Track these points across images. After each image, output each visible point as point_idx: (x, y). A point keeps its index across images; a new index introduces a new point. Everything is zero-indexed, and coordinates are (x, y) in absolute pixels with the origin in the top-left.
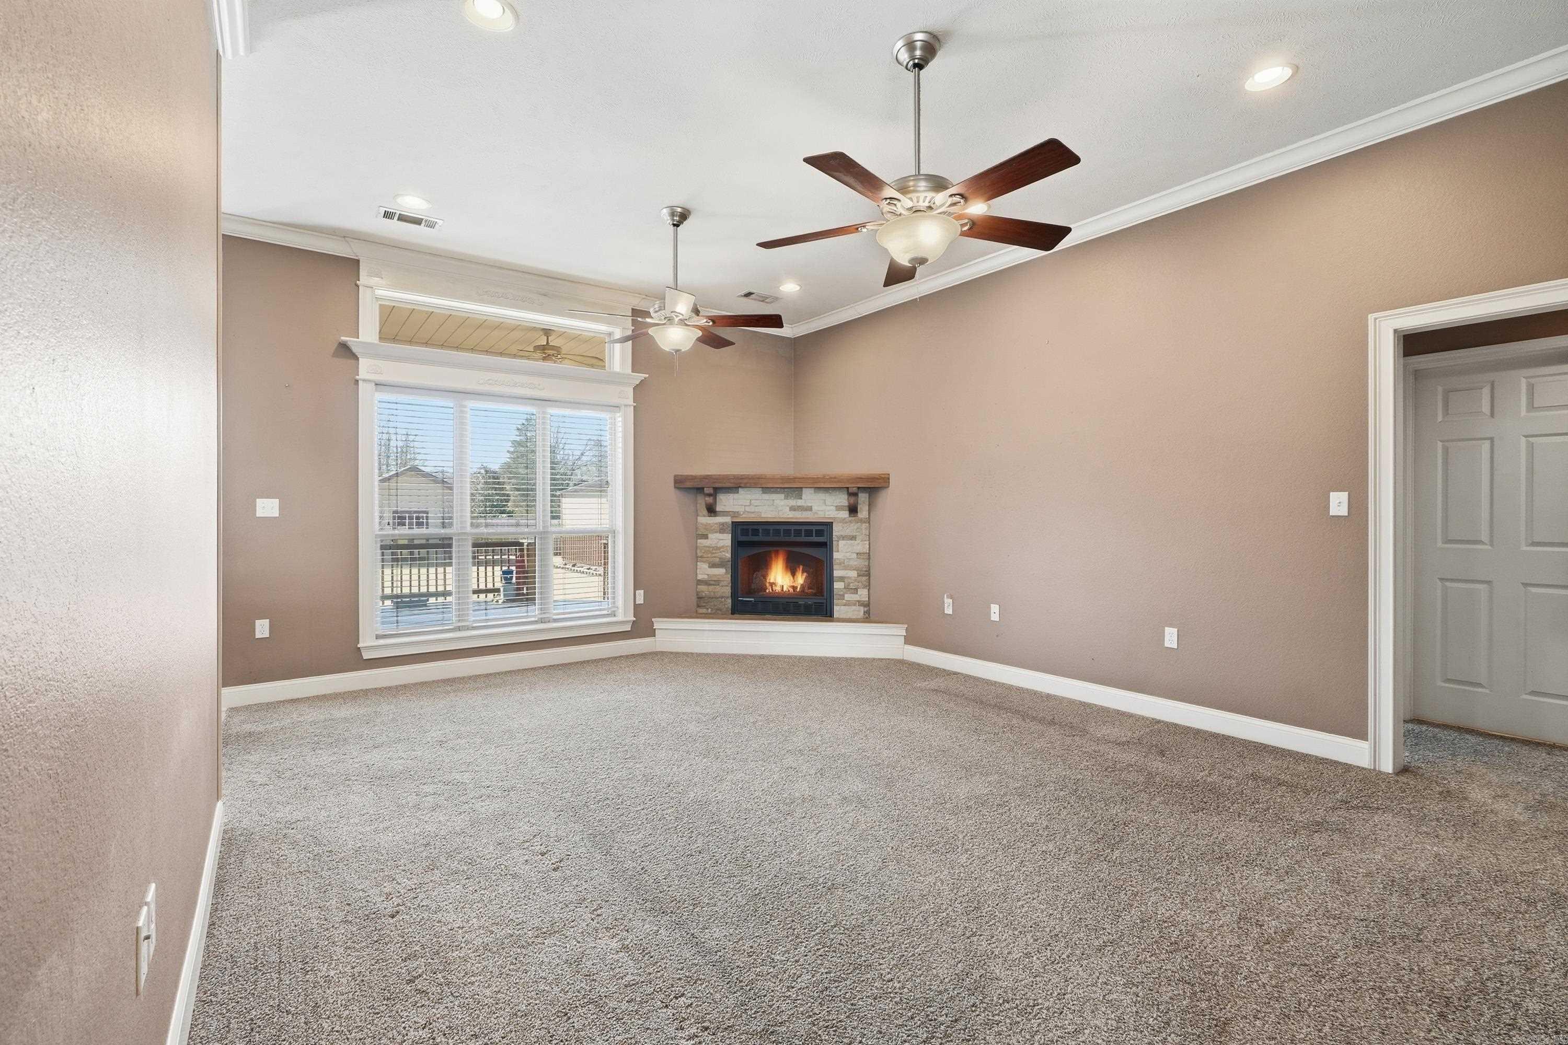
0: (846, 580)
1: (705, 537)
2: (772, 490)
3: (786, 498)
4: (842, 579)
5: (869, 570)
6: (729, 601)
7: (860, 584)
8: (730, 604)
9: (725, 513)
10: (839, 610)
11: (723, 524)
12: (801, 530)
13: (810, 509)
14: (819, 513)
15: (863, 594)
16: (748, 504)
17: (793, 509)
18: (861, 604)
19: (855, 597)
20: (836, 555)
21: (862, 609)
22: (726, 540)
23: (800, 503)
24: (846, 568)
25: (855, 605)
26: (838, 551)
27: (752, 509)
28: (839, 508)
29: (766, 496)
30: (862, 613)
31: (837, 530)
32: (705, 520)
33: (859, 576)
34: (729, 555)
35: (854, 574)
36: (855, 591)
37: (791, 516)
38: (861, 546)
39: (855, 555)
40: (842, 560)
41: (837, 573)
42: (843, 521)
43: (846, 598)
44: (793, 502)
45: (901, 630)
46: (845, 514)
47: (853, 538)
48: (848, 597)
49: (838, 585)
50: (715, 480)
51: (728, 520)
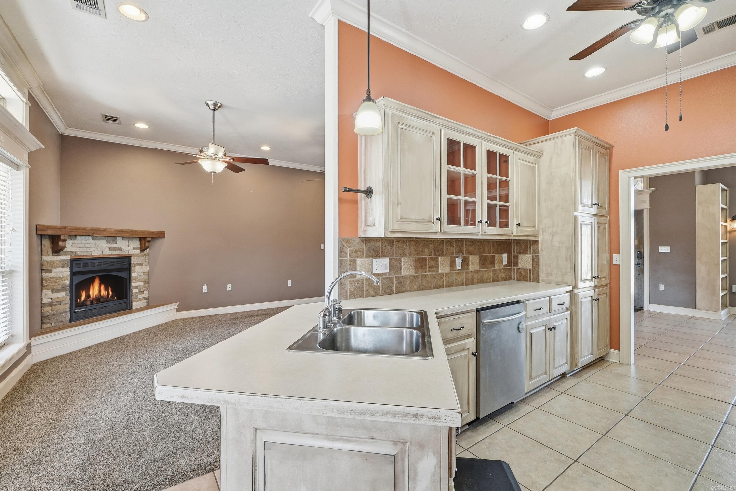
0: (139, 287)
1: (50, 271)
2: (99, 238)
3: (108, 242)
4: (136, 287)
5: (149, 280)
6: (69, 314)
7: (145, 288)
8: (69, 316)
9: (66, 254)
10: (135, 305)
11: (63, 261)
12: (114, 261)
13: (120, 249)
14: (125, 251)
15: (146, 294)
16: (83, 246)
17: (110, 249)
18: (145, 299)
19: (143, 296)
20: (133, 275)
21: (146, 301)
22: (67, 271)
23: (115, 246)
24: (139, 281)
25: (142, 300)
26: (135, 272)
27: (85, 250)
28: (134, 249)
29: (94, 241)
30: (146, 303)
31: (134, 261)
32: (49, 258)
33: (144, 284)
34: (68, 282)
35: (142, 283)
36: (142, 293)
37: (110, 253)
38: (146, 268)
39: (142, 274)
40: (137, 277)
41: (133, 284)
42: (137, 255)
43: (139, 297)
44: (111, 245)
45: (175, 306)
46: (138, 252)
47: (141, 264)
48: (140, 296)
49: (135, 291)
50: (71, 230)
51: (69, 257)
